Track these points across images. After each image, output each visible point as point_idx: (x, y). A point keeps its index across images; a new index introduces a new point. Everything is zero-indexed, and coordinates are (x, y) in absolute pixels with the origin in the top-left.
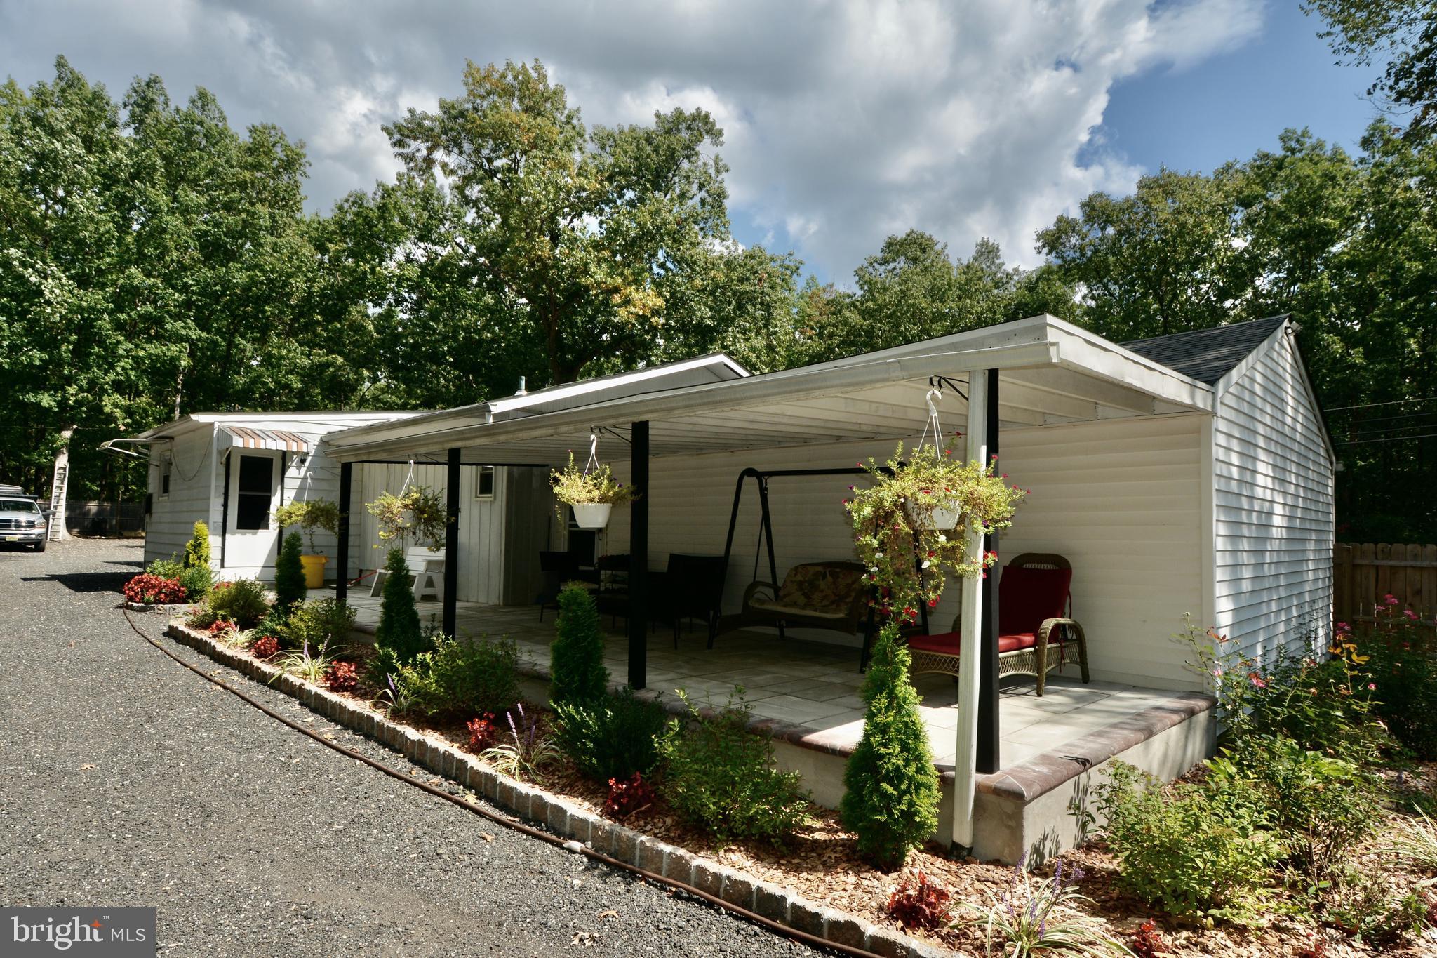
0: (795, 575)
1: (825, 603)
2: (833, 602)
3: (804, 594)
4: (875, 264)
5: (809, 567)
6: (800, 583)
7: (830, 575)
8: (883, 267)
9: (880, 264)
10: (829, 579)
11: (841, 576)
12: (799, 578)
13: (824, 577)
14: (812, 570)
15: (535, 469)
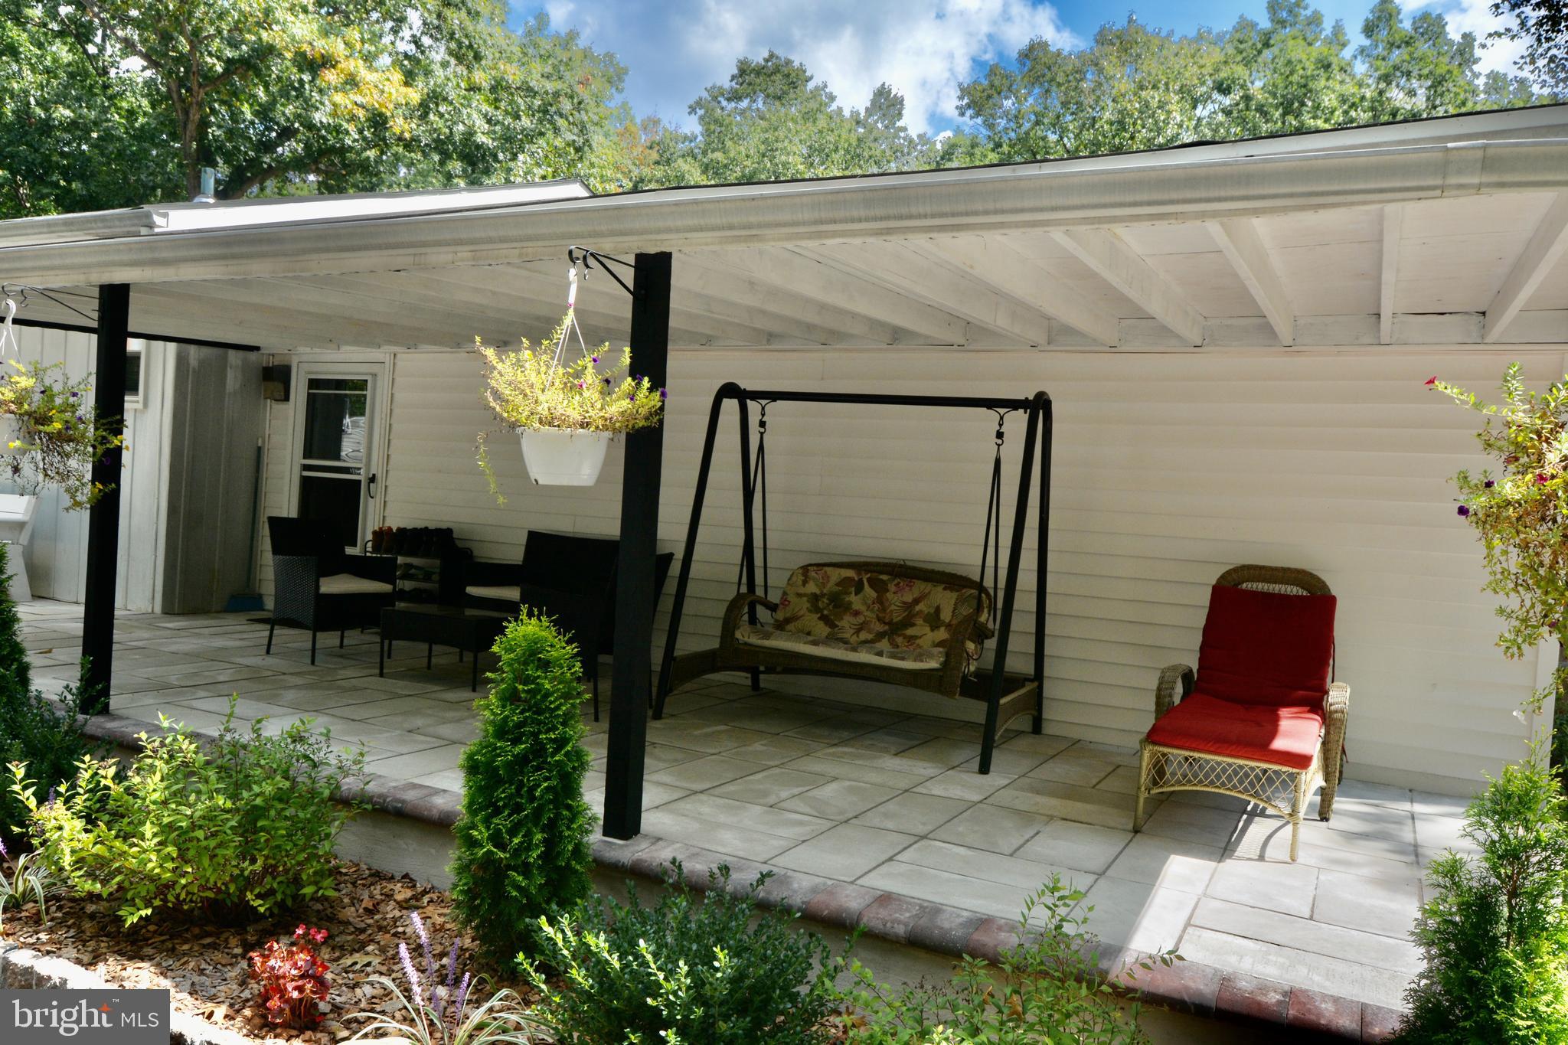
0: (805, 583)
1: (863, 636)
2: (880, 636)
3: (824, 619)
4: (720, 99)
5: (829, 570)
6: (815, 598)
7: (871, 586)
8: (733, 105)
9: (729, 100)
10: (869, 592)
11: (892, 587)
12: (812, 588)
13: (859, 588)
14: (836, 575)
15: (231, 353)
